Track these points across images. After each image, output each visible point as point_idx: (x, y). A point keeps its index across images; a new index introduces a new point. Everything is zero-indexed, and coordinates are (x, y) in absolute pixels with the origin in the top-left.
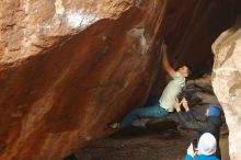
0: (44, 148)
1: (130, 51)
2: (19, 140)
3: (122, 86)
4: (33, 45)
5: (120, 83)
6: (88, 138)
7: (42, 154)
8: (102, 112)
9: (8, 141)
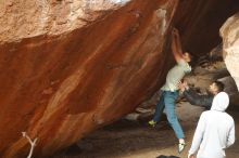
0: (61, 130)
1: (153, 31)
2: (40, 121)
3: (140, 67)
4: (79, 19)
5: (139, 64)
6: (100, 122)
7: (57, 137)
8: (118, 93)
9: (32, 122)
